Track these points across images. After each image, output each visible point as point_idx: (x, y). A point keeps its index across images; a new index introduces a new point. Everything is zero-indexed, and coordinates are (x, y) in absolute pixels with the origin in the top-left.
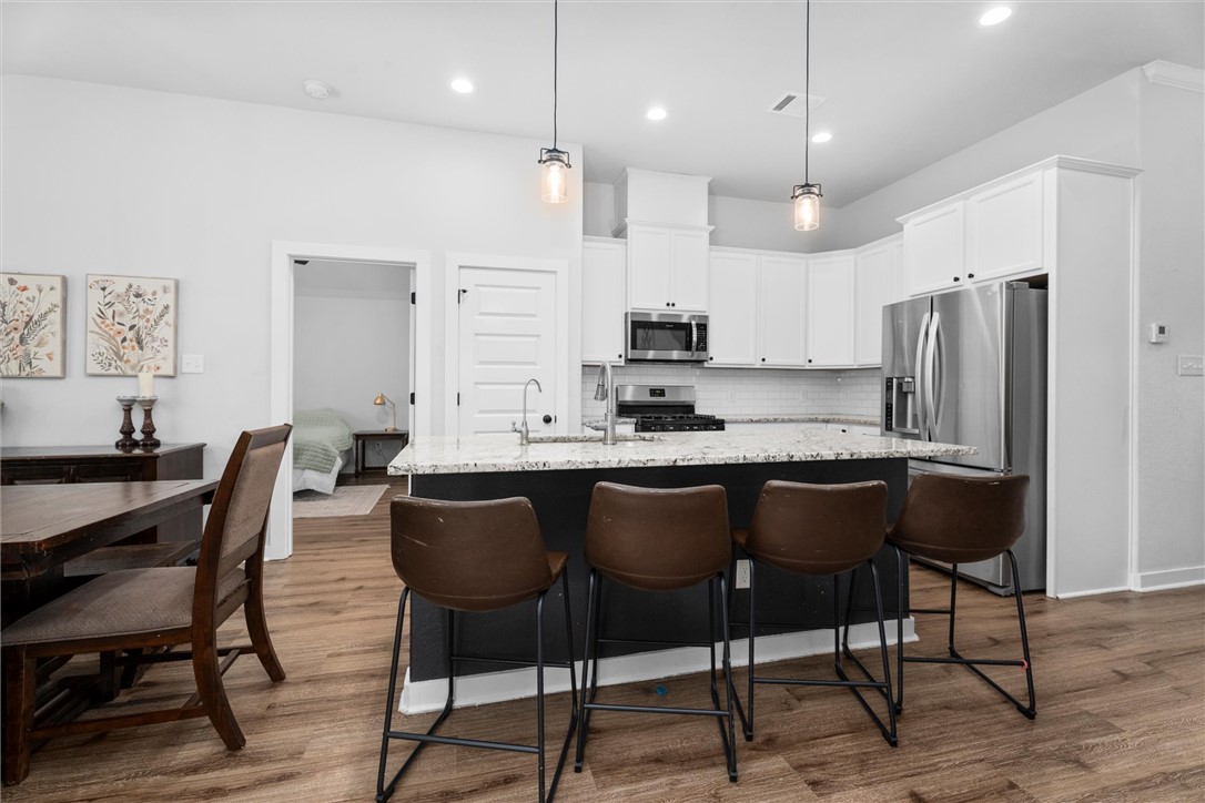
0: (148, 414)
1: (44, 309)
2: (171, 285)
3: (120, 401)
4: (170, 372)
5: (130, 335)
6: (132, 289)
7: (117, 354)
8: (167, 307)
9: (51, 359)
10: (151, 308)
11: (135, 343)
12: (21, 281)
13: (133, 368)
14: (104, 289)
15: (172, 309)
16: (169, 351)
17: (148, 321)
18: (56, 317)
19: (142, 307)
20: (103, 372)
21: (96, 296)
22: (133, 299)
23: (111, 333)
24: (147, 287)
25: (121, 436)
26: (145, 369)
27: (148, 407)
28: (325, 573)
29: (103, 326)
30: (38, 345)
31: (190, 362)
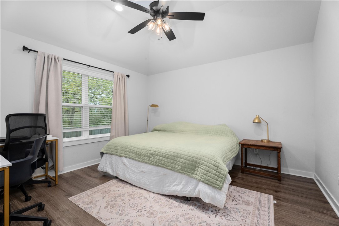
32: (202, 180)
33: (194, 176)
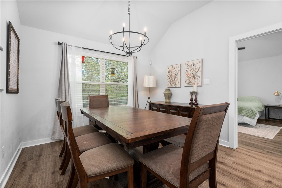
0: (196, 96)
1: (177, 72)
2: (201, 60)
3: (190, 92)
4: (201, 85)
5: (192, 76)
6: (193, 64)
7: (190, 81)
8: (200, 67)
9: (179, 83)
10: (196, 68)
11: (193, 78)
12: (174, 66)
13: (193, 84)
14: (187, 65)
15: (201, 67)
16: (200, 79)
17: (196, 71)
18: (179, 73)
19: (195, 68)
20: (187, 85)
21: (186, 67)
22: (193, 66)
23: (189, 75)
24: (195, 62)
25: (190, 102)
26: (195, 84)
27: (196, 94)
28: (251, 163)
29: (187, 74)
30: (177, 80)
31: (206, 81)
32: (245, 115)
33: (241, 114)
